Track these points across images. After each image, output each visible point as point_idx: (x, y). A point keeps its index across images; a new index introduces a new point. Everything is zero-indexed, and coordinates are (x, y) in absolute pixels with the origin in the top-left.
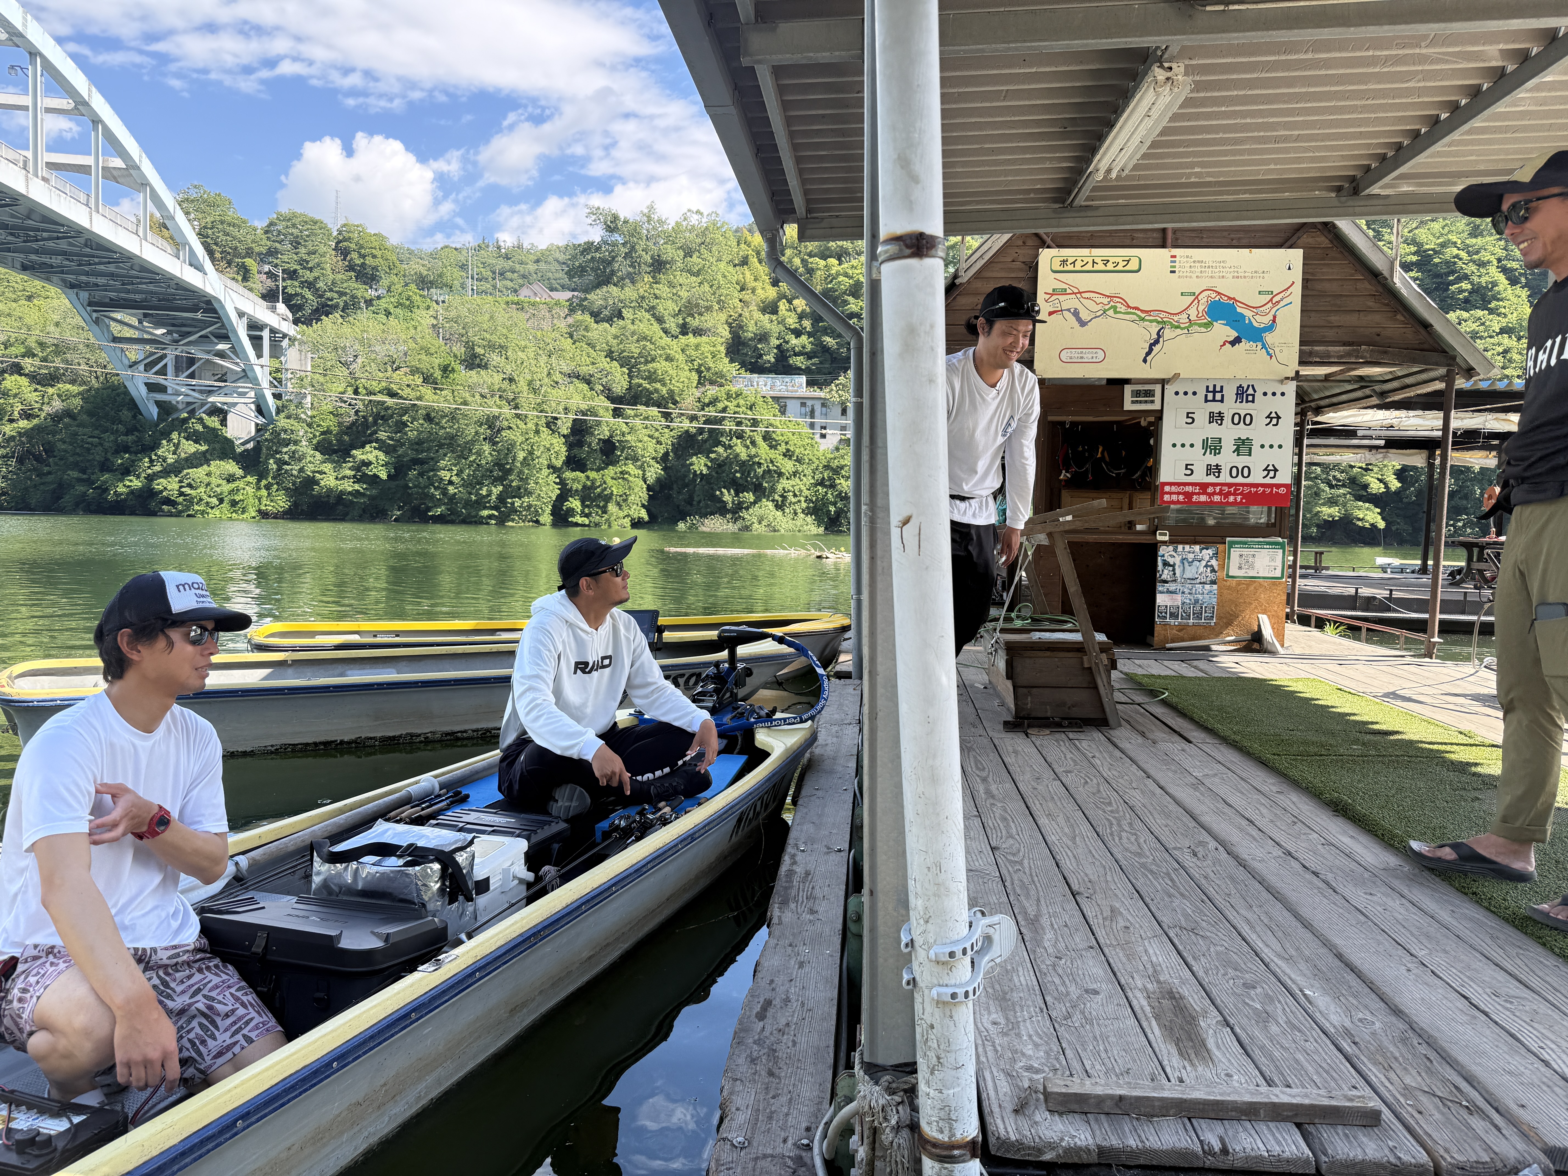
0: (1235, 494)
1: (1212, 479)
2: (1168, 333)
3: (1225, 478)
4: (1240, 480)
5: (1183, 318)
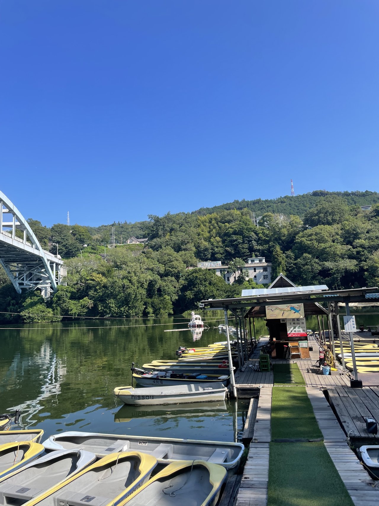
0: (299, 335)
1: (295, 333)
2: (285, 312)
3: (297, 332)
4: (299, 332)
5: (287, 310)
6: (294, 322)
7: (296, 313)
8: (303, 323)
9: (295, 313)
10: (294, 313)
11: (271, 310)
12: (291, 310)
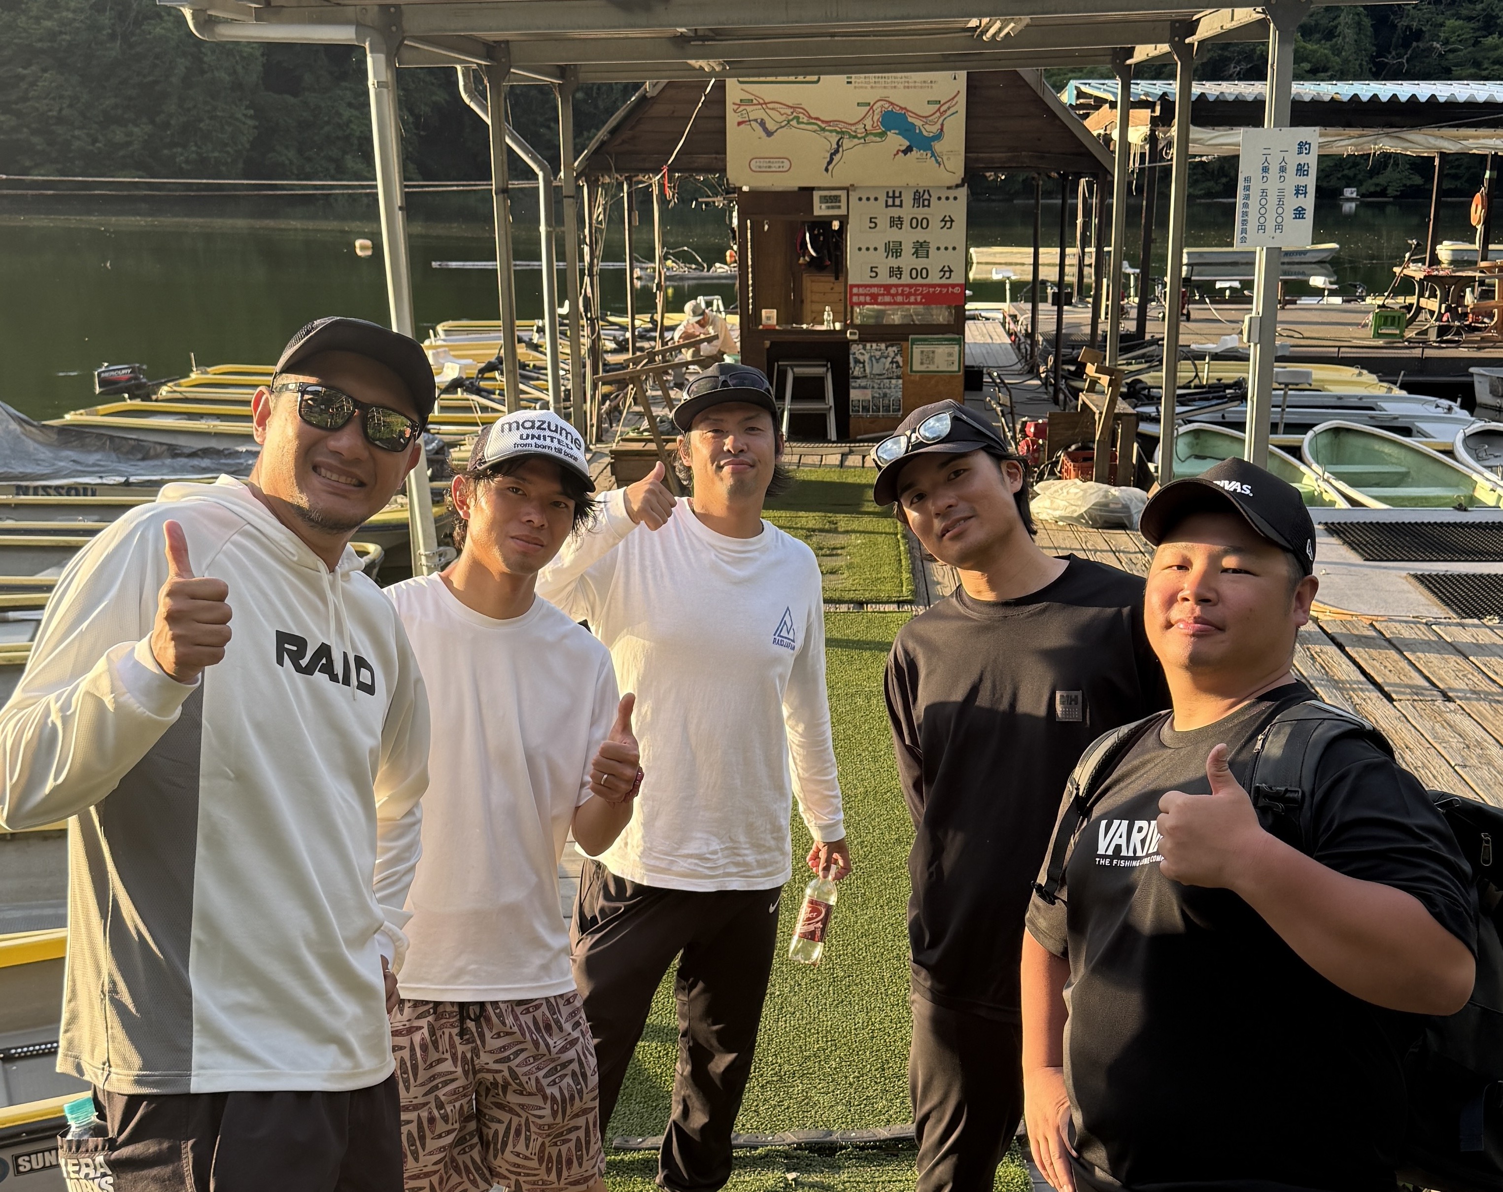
0: (915, 294)
1: (894, 281)
2: (847, 143)
3: (906, 279)
4: (919, 281)
5: (860, 128)
6: (895, 212)
7: (915, 154)
8: (947, 222)
9: (908, 150)
10: (905, 152)
11: (762, 124)
12: (883, 134)
